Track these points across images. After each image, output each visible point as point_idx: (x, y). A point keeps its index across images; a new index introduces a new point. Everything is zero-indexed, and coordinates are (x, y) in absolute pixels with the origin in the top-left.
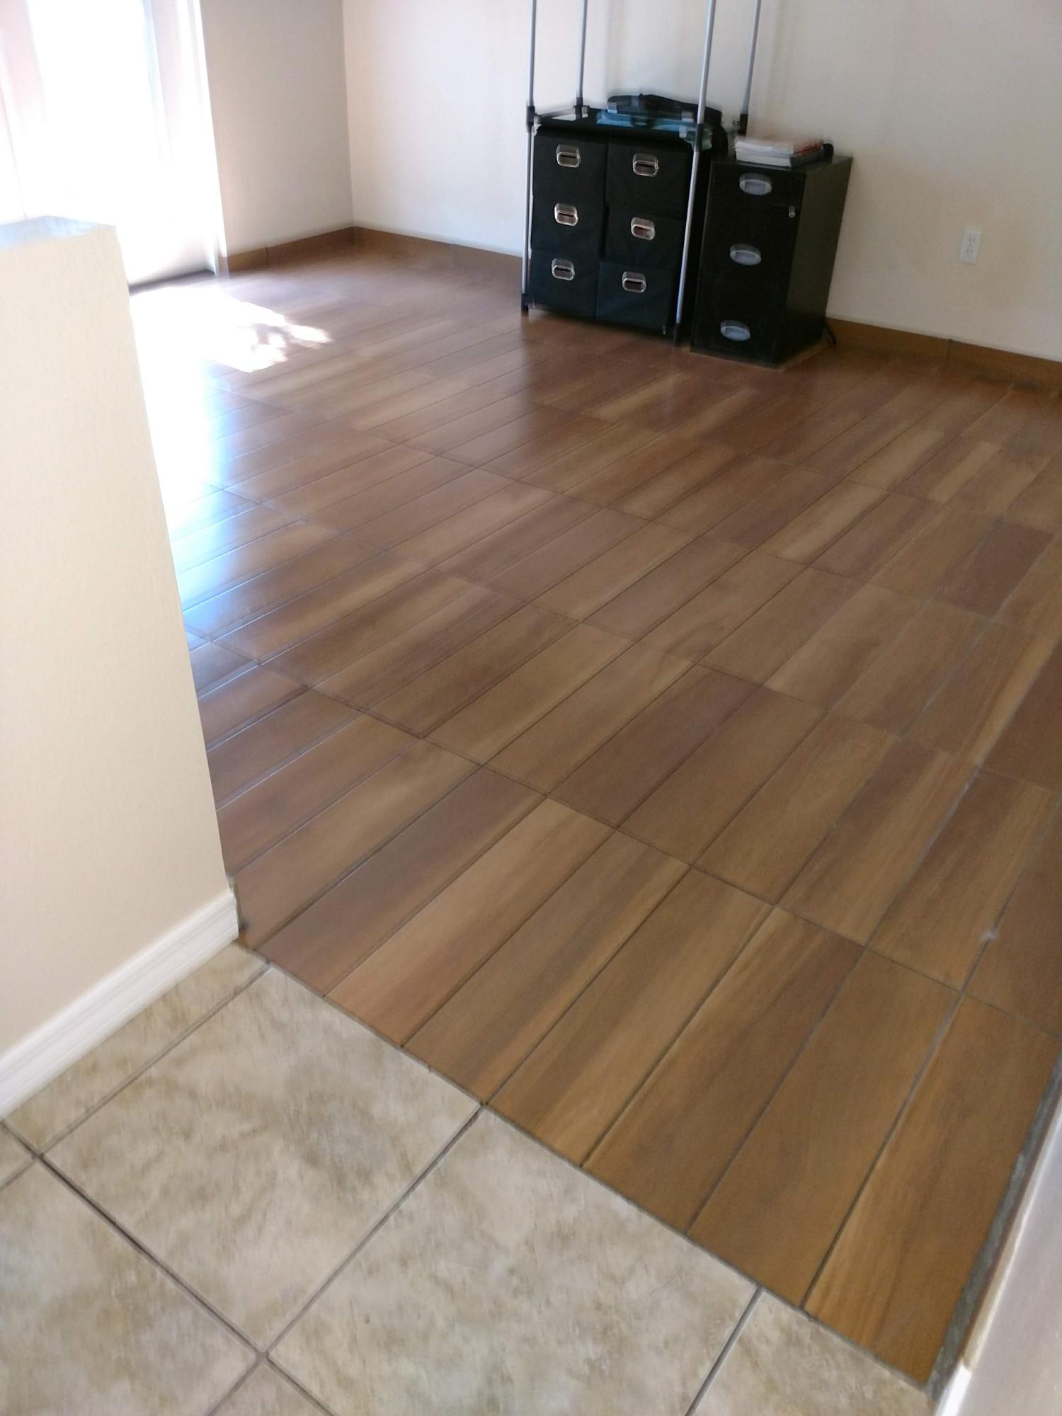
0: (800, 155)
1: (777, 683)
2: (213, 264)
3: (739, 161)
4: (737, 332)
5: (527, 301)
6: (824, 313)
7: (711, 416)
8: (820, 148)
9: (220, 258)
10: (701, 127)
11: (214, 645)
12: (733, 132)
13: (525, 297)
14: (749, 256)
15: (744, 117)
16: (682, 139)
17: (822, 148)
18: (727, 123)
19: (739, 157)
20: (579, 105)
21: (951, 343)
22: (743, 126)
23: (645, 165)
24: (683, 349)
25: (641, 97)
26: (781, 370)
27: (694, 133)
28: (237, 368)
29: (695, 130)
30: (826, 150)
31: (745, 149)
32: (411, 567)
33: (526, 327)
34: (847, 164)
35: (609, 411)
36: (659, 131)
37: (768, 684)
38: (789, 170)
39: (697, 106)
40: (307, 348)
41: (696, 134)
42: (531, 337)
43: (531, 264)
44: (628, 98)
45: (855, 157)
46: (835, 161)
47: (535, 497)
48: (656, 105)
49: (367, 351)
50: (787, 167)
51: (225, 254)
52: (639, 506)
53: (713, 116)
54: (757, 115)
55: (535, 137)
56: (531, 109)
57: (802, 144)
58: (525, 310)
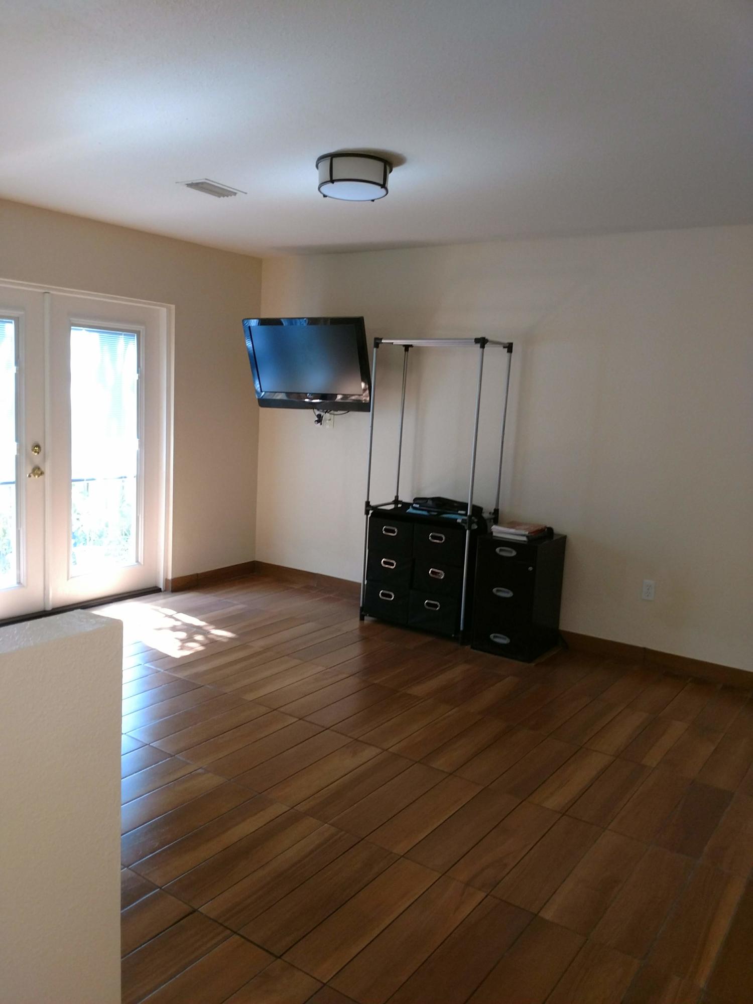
0: (533, 534)
1: (548, 914)
2: (161, 585)
3: (495, 536)
4: (503, 640)
5: (364, 612)
6: (558, 627)
7: (488, 697)
8: (544, 530)
9: (166, 580)
10: (470, 517)
11: (130, 872)
12: (490, 519)
13: (362, 609)
14: (504, 592)
15: (496, 511)
16: (459, 523)
17: (546, 530)
18: (486, 515)
19: (494, 534)
20: (396, 501)
21: (645, 650)
22: (496, 517)
23: (437, 538)
24: (466, 647)
25: (433, 499)
26: (533, 665)
27: (465, 520)
28: (170, 655)
29: (465, 518)
30: (548, 533)
31: (498, 531)
32: (278, 809)
33: (363, 629)
34: (563, 540)
35: (418, 690)
36: (443, 518)
37: (541, 914)
38: (526, 543)
39: (468, 504)
40: (217, 641)
41: (468, 521)
42: (366, 636)
43: (367, 588)
44: (426, 499)
45: (568, 536)
46: (555, 538)
47: (369, 753)
48: (442, 504)
49: (258, 645)
50: (525, 541)
51: (170, 577)
52: (441, 763)
53: (477, 510)
54: (504, 509)
55: (370, 518)
56: (368, 503)
57: (533, 529)
58: (362, 619)
